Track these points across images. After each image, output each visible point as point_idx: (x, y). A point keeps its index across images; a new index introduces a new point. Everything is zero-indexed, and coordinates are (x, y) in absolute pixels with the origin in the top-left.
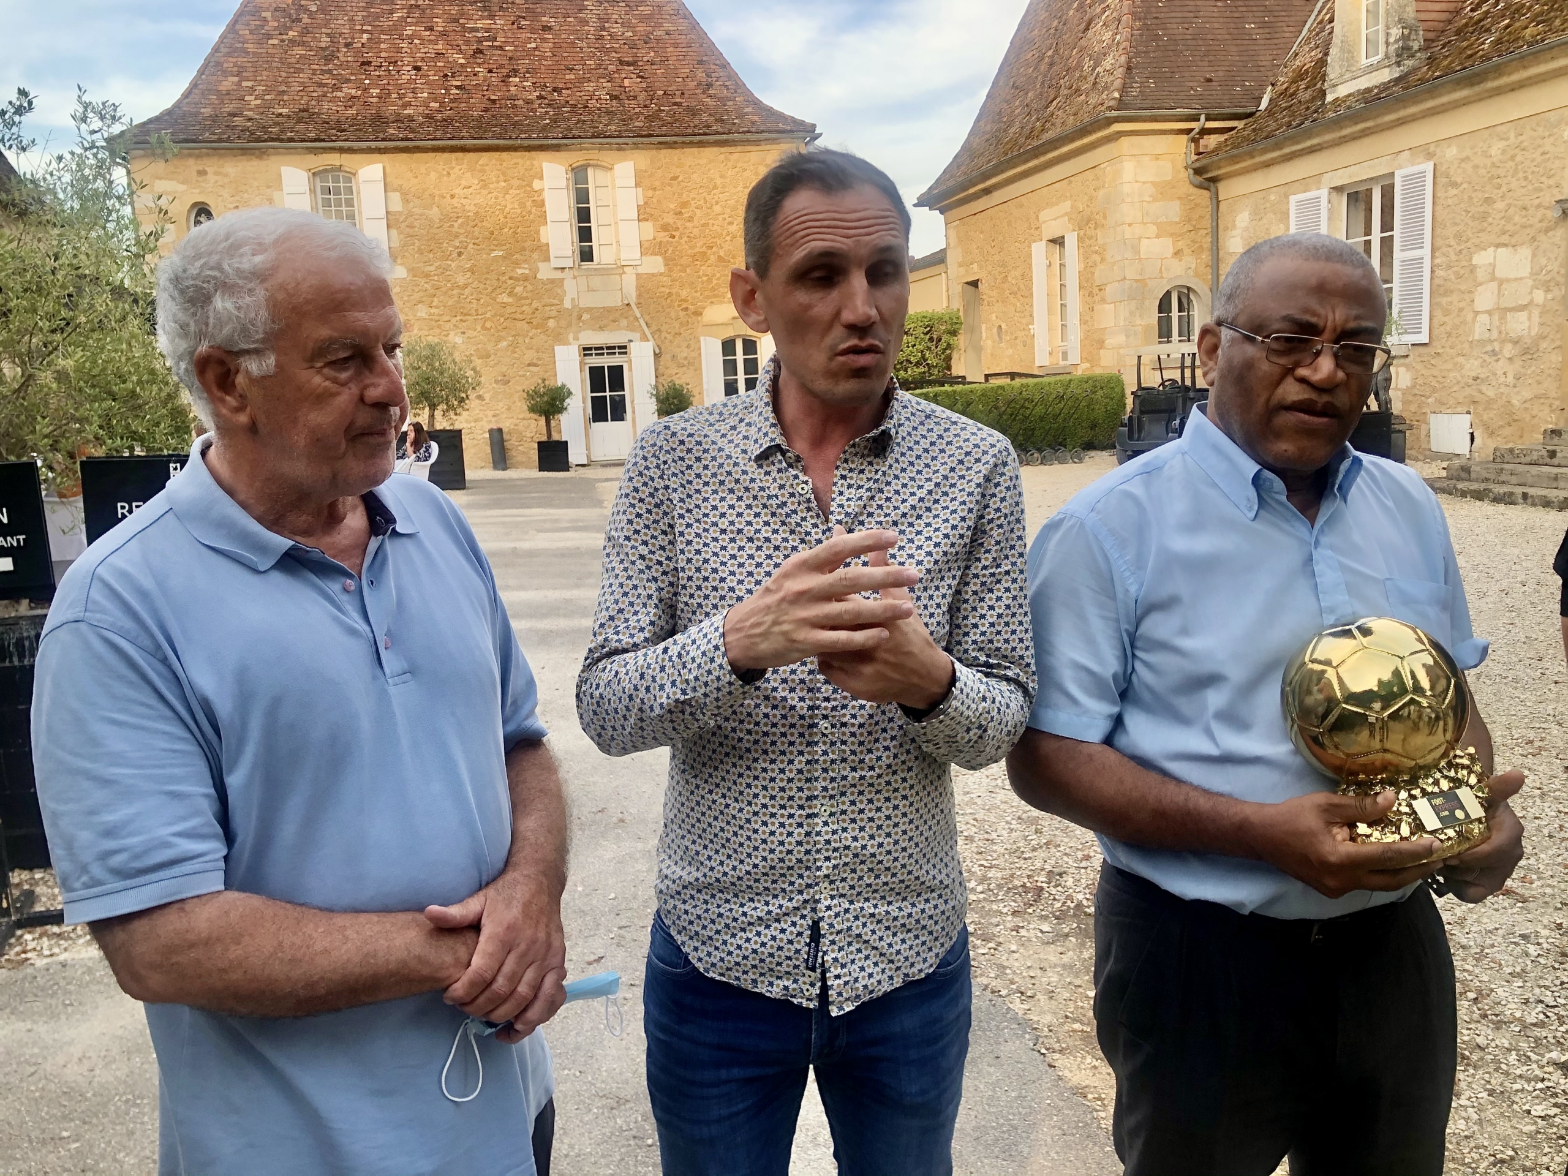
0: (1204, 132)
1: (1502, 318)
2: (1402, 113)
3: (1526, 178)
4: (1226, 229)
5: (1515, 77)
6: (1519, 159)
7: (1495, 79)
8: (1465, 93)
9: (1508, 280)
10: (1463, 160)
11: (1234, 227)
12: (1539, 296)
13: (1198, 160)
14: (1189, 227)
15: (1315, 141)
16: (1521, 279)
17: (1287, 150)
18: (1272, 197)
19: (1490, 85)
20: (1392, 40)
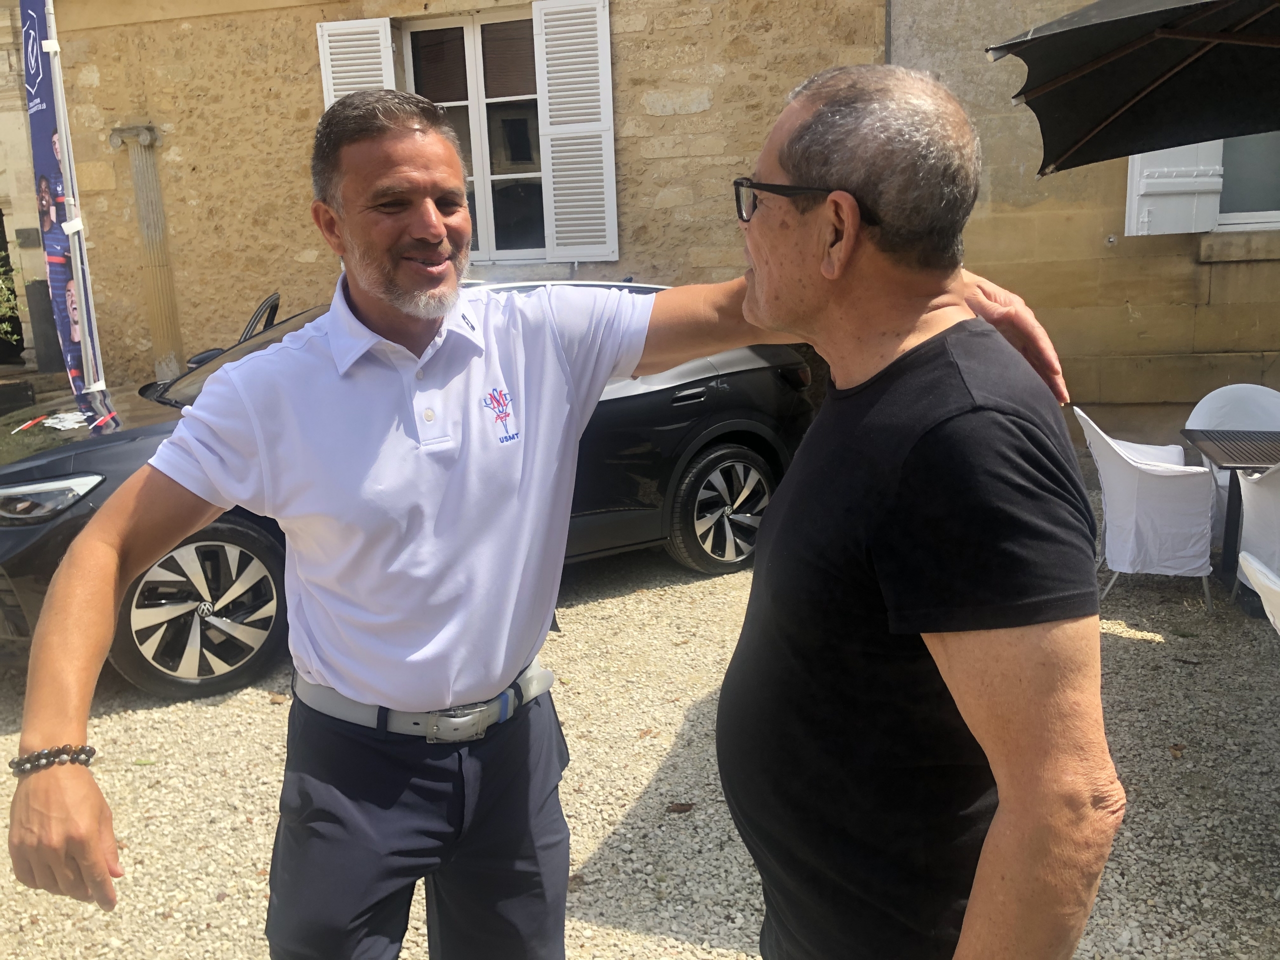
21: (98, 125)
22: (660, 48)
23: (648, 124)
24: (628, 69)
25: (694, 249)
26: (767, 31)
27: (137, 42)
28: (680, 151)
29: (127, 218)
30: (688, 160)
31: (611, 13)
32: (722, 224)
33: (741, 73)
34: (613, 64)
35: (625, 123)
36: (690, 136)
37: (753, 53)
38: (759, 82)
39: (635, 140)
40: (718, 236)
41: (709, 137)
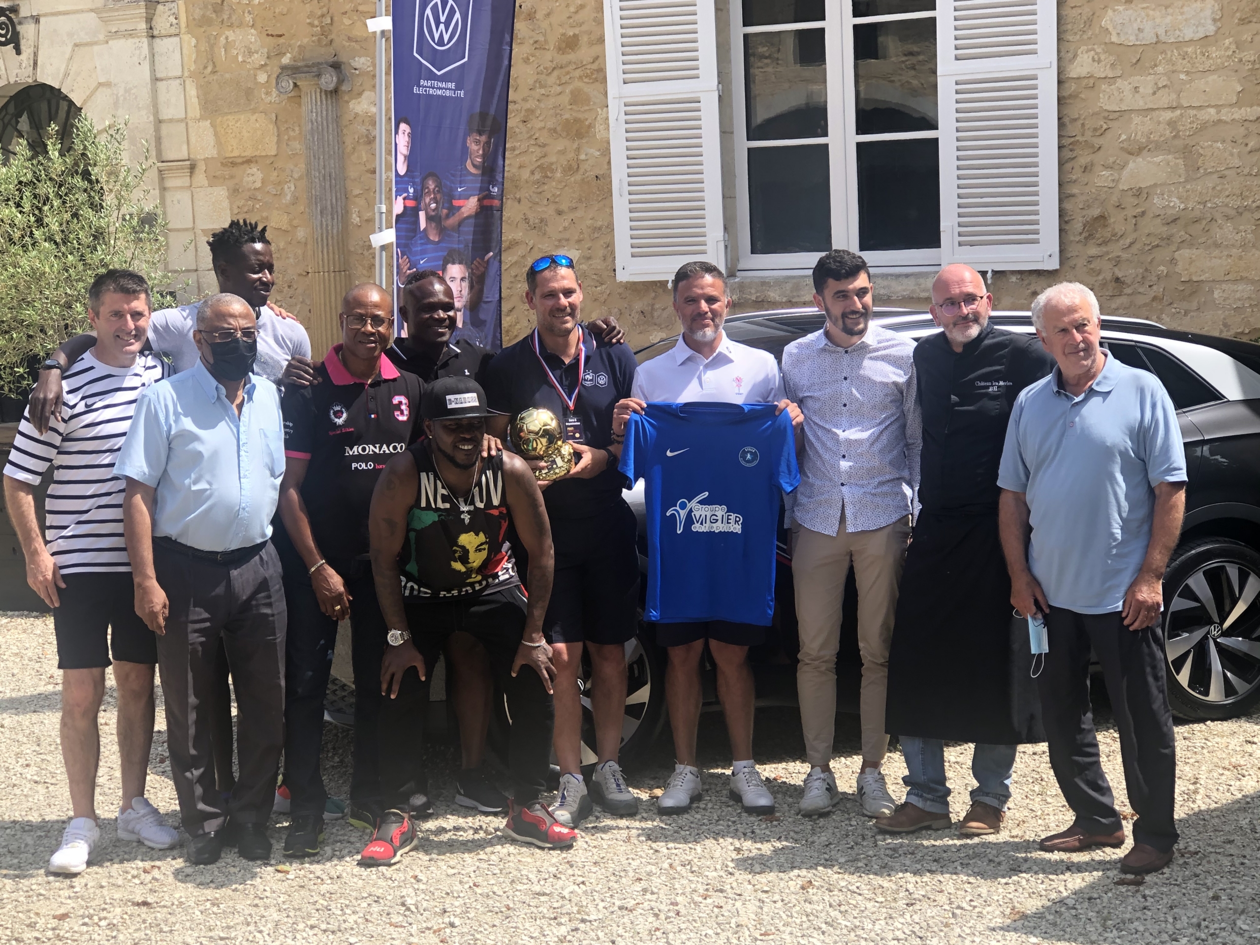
21: (258, 59)
23: (1112, 59)
25: (1186, 253)
28: (1165, 98)
29: (288, 198)
30: (1178, 112)
32: (1233, 213)
35: (1075, 56)
36: (1183, 76)
39: (1091, 82)
40: (1226, 231)
41: (1212, 78)
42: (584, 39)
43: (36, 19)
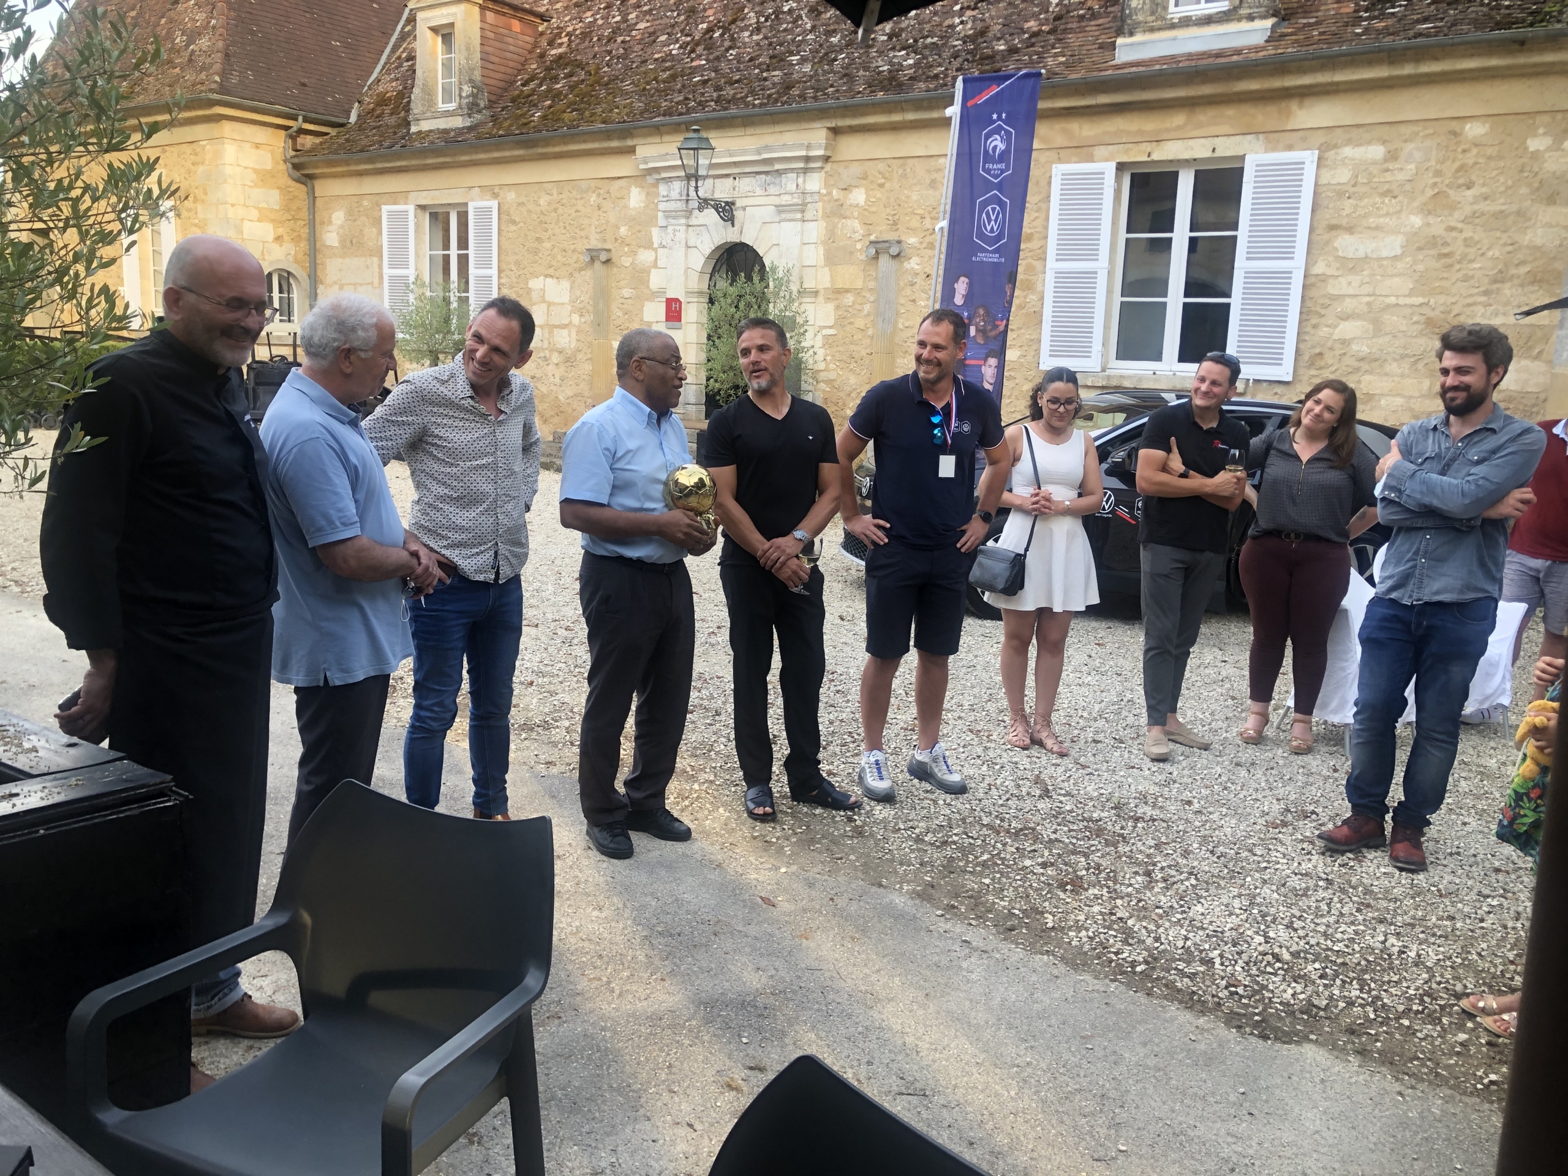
0: (302, 131)
1: (551, 333)
2: (475, 157)
3: (565, 228)
4: (323, 223)
5: (557, 149)
6: (560, 211)
7: (543, 147)
8: (521, 152)
9: (554, 304)
10: (519, 204)
11: (330, 223)
12: (576, 319)
13: (295, 156)
14: (287, 216)
15: (404, 163)
16: (563, 304)
17: (379, 165)
18: (366, 203)
19: (540, 150)
20: (464, 94)
21: (858, 236)
22: (1361, 199)
23: (1338, 265)
24: (1327, 216)
25: (1367, 378)
26: (1469, 188)
27: (900, 171)
28: (1367, 289)
29: (866, 312)
30: (1373, 298)
31: (1318, 167)
32: (1398, 357)
33: (1437, 225)
34: (1313, 211)
35: (1316, 262)
36: (1379, 278)
37: (1453, 207)
38: (1454, 234)
39: (1323, 278)
40: (1392, 367)
41: (1396, 280)
42: (1036, 236)
43: (744, 209)
